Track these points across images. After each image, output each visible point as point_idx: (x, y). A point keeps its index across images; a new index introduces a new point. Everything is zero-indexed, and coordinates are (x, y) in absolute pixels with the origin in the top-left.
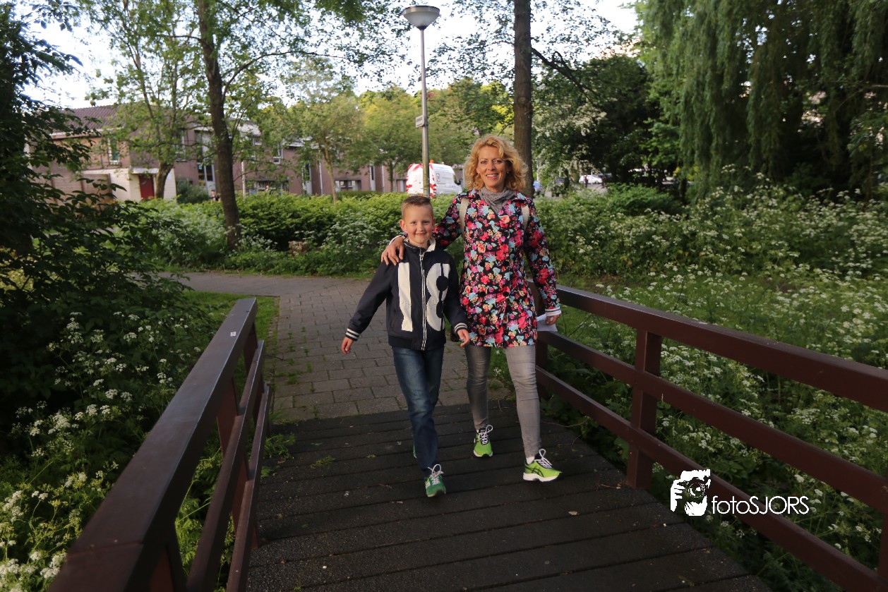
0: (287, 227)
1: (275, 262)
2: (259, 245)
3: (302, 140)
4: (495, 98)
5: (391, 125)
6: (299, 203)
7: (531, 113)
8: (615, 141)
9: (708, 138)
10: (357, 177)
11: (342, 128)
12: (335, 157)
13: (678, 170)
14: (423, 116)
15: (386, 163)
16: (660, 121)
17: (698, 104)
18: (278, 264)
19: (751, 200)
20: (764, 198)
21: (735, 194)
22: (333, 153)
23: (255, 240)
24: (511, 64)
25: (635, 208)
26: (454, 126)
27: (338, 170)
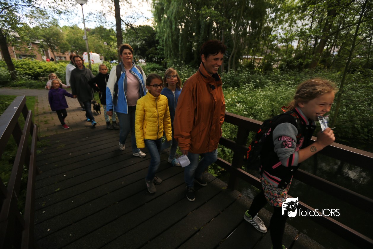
0: (38, 73)
1: (34, 84)
2: (26, 78)
3: (39, 41)
4: (110, 33)
5: (75, 39)
6: (42, 64)
7: (122, 39)
8: (147, 50)
9: (171, 52)
10: (64, 56)
11: (56, 37)
12: (54, 48)
13: (164, 60)
14: (85, 36)
15: (75, 52)
16: (159, 45)
17: (168, 42)
18: (35, 85)
19: (181, 69)
20: (184, 68)
21: (178, 66)
22: (54, 47)
23: (23, 76)
24: (115, 23)
25: (153, 69)
26: (97, 41)
27: (56, 53)
